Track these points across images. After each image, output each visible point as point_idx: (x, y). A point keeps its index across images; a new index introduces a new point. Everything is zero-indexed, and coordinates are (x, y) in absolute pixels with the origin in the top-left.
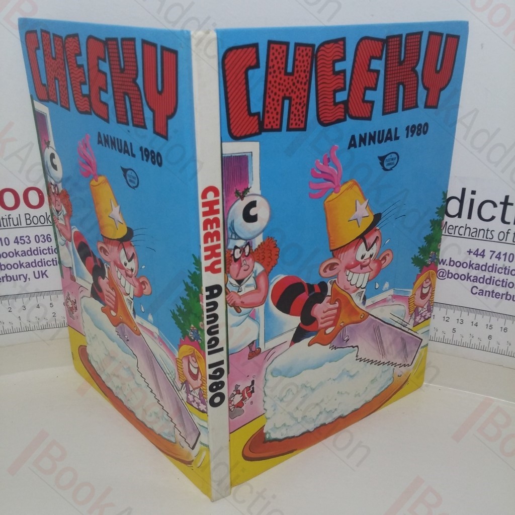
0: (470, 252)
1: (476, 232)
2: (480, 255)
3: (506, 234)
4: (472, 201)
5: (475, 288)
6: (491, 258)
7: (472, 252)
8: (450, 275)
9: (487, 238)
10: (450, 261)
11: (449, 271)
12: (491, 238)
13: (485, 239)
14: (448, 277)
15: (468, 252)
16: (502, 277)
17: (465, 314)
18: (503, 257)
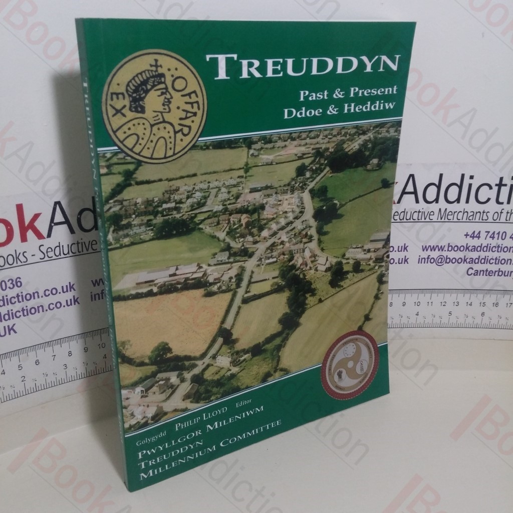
0: (467, 235)
1: (473, 215)
2: (476, 237)
3: (499, 214)
4: (470, 185)
5: (471, 270)
6: (486, 239)
7: (469, 235)
8: (448, 260)
9: (482, 220)
10: (449, 246)
11: (447, 256)
12: (486, 219)
13: (481, 220)
14: (446, 262)
15: (465, 235)
16: (495, 255)
17: (460, 296)
18: (496, 236)
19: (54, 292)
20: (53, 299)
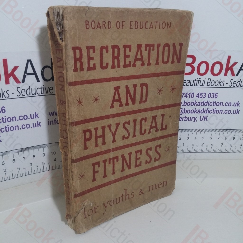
19: (25, 117)
20: (25, 122)
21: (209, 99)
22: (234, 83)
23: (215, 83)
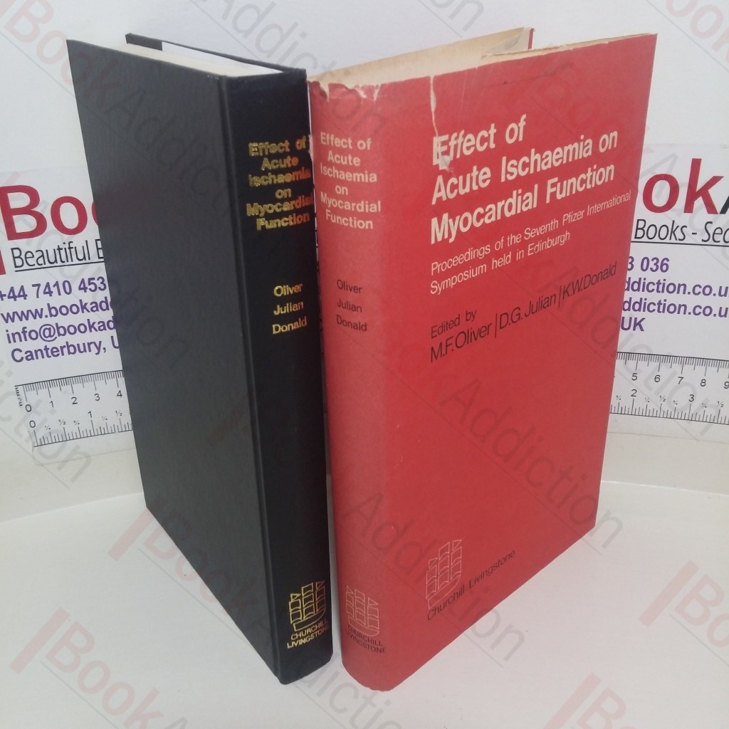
21: (643, 275)
22: (716, 232)
23: (657, 232)
